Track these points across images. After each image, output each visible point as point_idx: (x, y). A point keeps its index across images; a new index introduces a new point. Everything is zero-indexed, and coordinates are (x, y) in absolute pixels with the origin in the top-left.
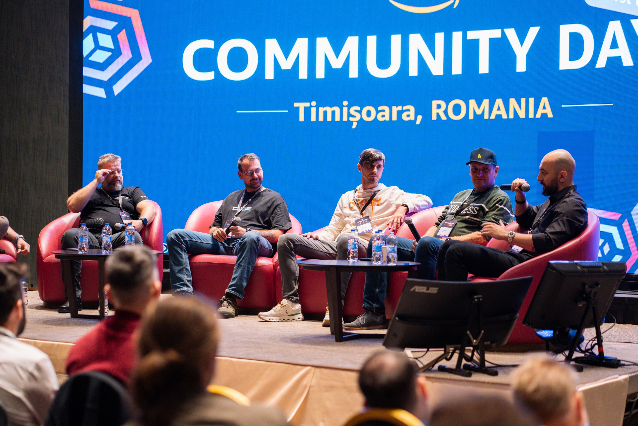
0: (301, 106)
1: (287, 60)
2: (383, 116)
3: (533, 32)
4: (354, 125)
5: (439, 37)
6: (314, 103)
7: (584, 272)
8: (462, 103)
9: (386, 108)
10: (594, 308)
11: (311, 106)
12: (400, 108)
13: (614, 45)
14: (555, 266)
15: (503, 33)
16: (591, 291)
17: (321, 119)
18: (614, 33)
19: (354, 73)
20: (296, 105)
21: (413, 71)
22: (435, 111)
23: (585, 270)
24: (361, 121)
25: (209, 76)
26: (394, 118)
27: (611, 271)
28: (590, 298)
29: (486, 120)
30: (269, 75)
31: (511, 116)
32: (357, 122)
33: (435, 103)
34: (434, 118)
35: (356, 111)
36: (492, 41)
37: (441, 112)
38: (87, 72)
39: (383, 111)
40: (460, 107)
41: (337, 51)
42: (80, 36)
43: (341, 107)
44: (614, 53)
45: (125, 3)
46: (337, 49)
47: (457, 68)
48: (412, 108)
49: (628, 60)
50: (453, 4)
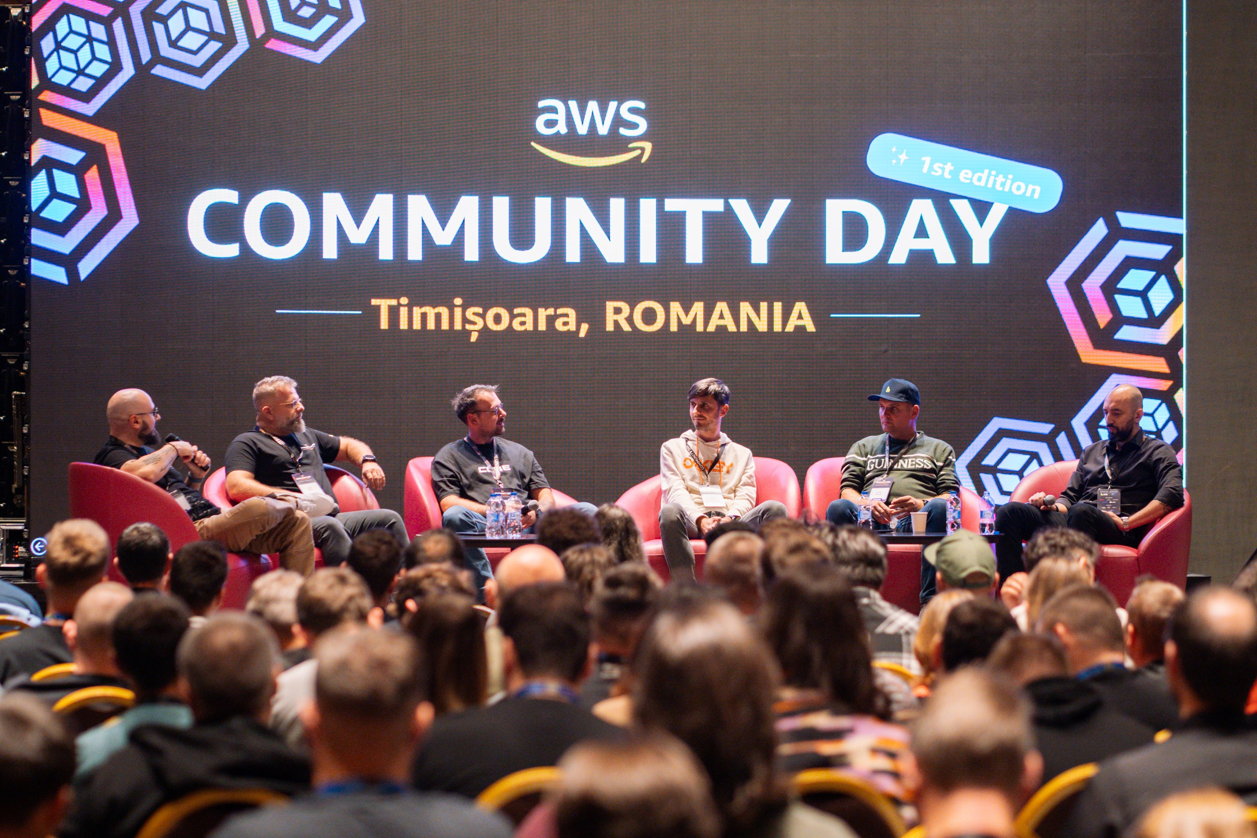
0: (384, 304)
1: (360, 228)
3: (779, 207)
4: (474, 337)
5: (617, 206)
6: (404, 300)
8: (657, 307)
9: (528, 312)
11: (400, 305)
12: (551, 311)
13: (921, 232)
15: (727, 206)
17: (417, 325)
18: (921, 217)
19: (472, 253)
20: (374, 302)
21: (573, 254)
22: (610, 318)
24: (484, 331)
25: (231, 250)
26: (542, 327)
29: (700, 333)
30: (330, 251)
31: (744, 328)
32: (478, 331)
33: (610, 306)
34: (610, 327)
35: (475, 314)
36: (709, 218)
37: (621, 319)
38: (39, 238)
39: (524, 315)
40: (655, 312)
41: (443, 218)
42: (26, 173)
43: (451, 308)
44: (921, 244)
45: (96, 120)
46: (443, 215)
47: (648, 254)
48: (572, 312)
49: (945, 256)
50: (640, 156)
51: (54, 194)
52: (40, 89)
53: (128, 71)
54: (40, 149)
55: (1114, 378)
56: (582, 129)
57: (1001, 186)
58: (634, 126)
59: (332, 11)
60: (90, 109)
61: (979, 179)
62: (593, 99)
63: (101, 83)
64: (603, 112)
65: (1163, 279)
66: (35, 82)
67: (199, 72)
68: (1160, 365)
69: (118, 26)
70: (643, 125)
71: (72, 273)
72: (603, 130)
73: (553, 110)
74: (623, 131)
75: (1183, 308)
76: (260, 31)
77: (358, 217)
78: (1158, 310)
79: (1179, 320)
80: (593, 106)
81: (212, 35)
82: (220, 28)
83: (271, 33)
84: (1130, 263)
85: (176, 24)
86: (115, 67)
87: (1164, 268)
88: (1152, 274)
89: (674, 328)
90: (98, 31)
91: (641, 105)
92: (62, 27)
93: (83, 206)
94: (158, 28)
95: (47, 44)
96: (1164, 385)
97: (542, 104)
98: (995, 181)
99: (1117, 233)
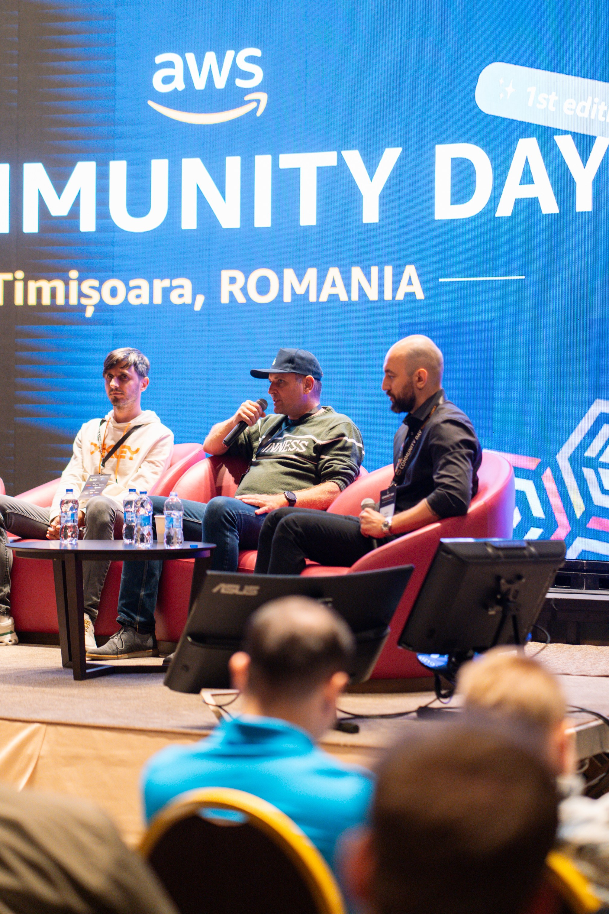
2: (138, 296)
3: (391, 157)
4: (89, 313)
5: (233, 164)
6: (20, 274)
7: (498, 557)
8: (271, 275)
9: (143, 283)
10: (514, 618)
11: (15, 279)
12: (166, 283)
13: (526, 177)
14: (451, 547)
15: (341, 159)
16: (509, 590)
17: (32, 301)
18: (527, 159)
19: (88, 223)
21: (188, 220)
22: (225, 289)
23: (501, 553)
24: (101, 304)
26: (158, 300)
27: (541, 555)
28: (508, 600)
29: (313, 303)
31: (355, 297)
32: (95, 306)
33: (226, 275)
34: (225, 299)
35: (92, 287)
36: (323, 174)
37: (236, 289)
39: (139, 287)
40: (269, 280)
41: (59, 186)
43: (67, 281)
44: (527, 192)
46: (60, 183)
47: (263, 217)
48: (187, 283)
49: (550, 204)
50: (256, 110)
56: (200, 84)
57: (603, 116)
58: (249, 76)
61: (583, 109)
62: (211, 50)
64: (220, 63)
70: (258, 73)
72: (220, 83)
73: (170, 65)
74: (240, 83)
80: (210, 57)
89: (287, 298)
91: (257, 52)
97: (159, 59)
98: (598, 110)
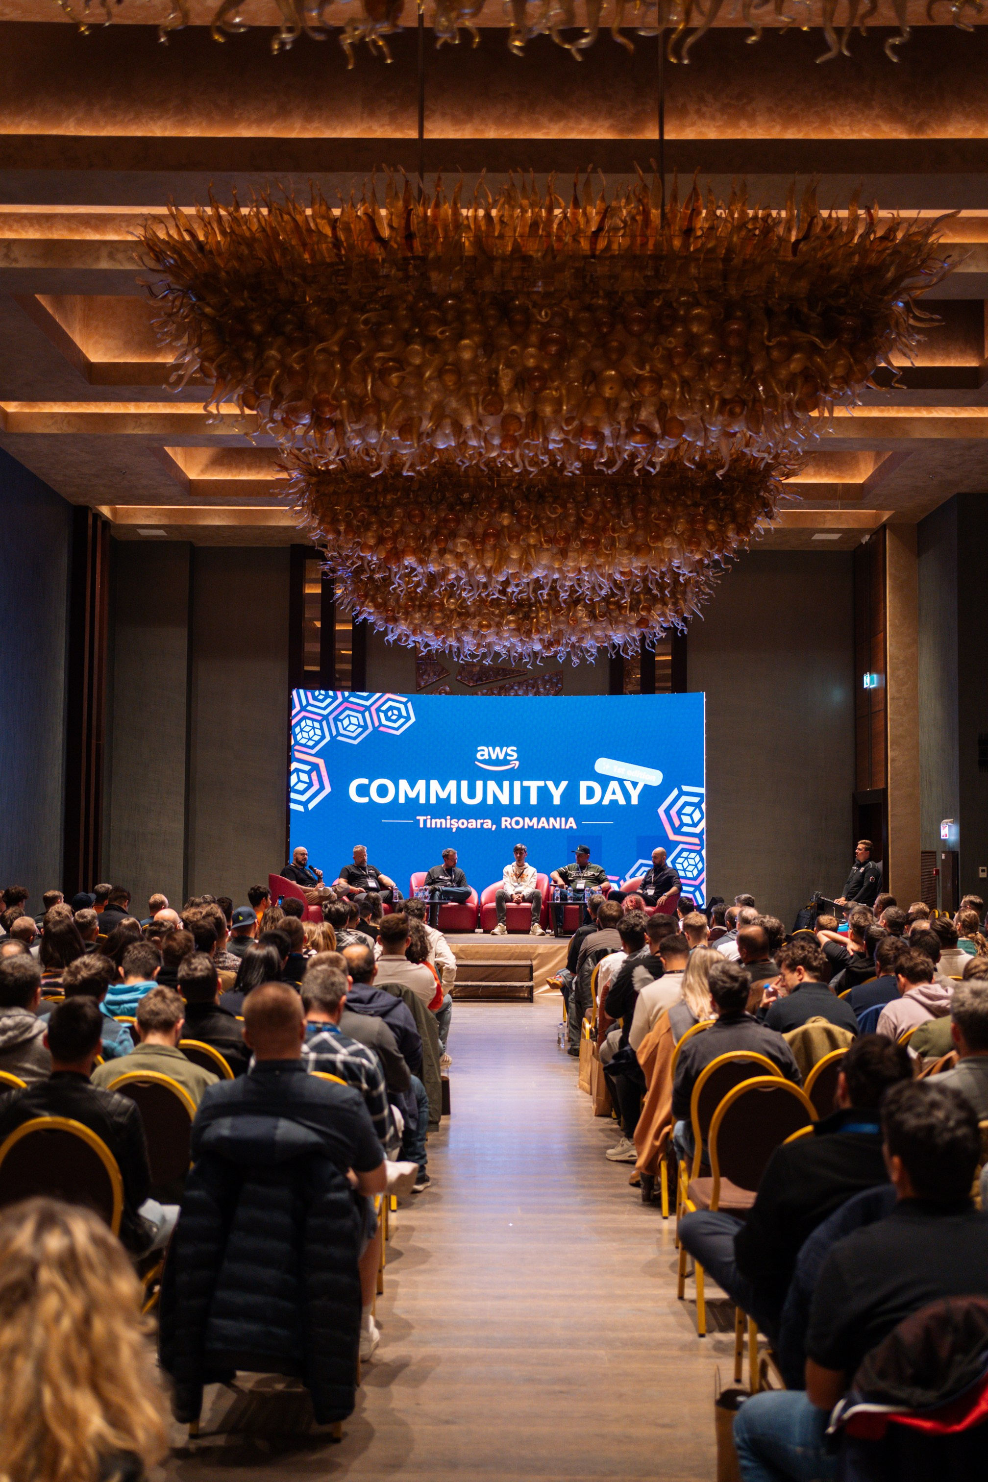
0: (421, 819)
1: (413, 792)
2: (472, 825)
3: (564, 784)
4: (454, 830)
5: (506, 784)
6: (429, 817)
8: (521, 820)
9: (474, 821)
11: (427, 819)
12: (482, 821)
13: (614, 793)
15: (545, 784)
17: (433, 826)
18: (614, 787)
19: (453, 801)
20: (418, 818)
21: (490, 801)
22: (504, 823)
24: (458, 828)
25: (365, 800)
26: (479, 826)
29: (536, 829)
30: (402, 800)
31: (551, 827)
32: (456, 828)
33: (503, 819)
34: (503, 827)
35: (455, 822)
36: (539, 788)
37: (508, 824)
38: (293, 796)
39: (472, 822)
41: (443, 788)
42: (289, 774)
43: (446, 820)
44: (614, 797)
45: (315, 755)
46: (443, 787)
47: (517, 801)
48: (490, 822)
49: (622, 801)
50: (515, 766)
51: (299, 781)
52: (295, 745)
53: (328, 738)
54: (294, 765)
55: (681, 846)
56: (494, 757)
57: (642, 776)
58: (512, 756)
59: (404, 717)
60: (313, 752)
61: (634, 774)
63: (317, 743)
64: (501, 751)
65: (697, 810)
66: (293, 742)
67: (355, 738)
68: (696, 841)
69: (324, 723)
70: (515, 755)
71: (306, 807)
72: (501, 757)
73: (483, 750)
74: (508, 758)
75: (704, 821)
76: (377, 724)
77: (412, 787)
78: (696, 821)
79: (703, 824)
80: (498, 749)
81: (359, 726)
82: (362, 723)
83: (381, 725)
84: (686, 804)
85: (346, 722)
86: (323, 737)
87: (697, 806)
88: (693, 808)
89: (526, 827)
90: (317, 725)
91: (515, 748)
92: (303, 724)
93: (310, 785)
94: (339, 724)
95: (297, 730)
96: (698, 848)
97: (479, 748)
98: (640, 775)
99: (682, 793)
